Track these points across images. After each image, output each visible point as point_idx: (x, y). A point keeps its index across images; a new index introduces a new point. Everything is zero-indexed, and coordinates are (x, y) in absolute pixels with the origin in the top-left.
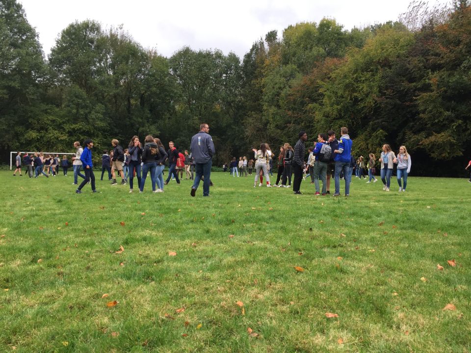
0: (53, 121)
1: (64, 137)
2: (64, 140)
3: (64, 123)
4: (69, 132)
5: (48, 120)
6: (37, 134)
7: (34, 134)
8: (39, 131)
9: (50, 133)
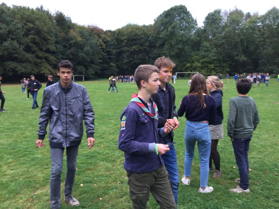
0: (197, 58)
1: (199, 65)
2: (199, 66)
3: (201, 59)
4: (202, 62)
5: (195, 58)
6: (190, 64)
7: (188, 65)
8: (191, 63)
9: (195, 64)
